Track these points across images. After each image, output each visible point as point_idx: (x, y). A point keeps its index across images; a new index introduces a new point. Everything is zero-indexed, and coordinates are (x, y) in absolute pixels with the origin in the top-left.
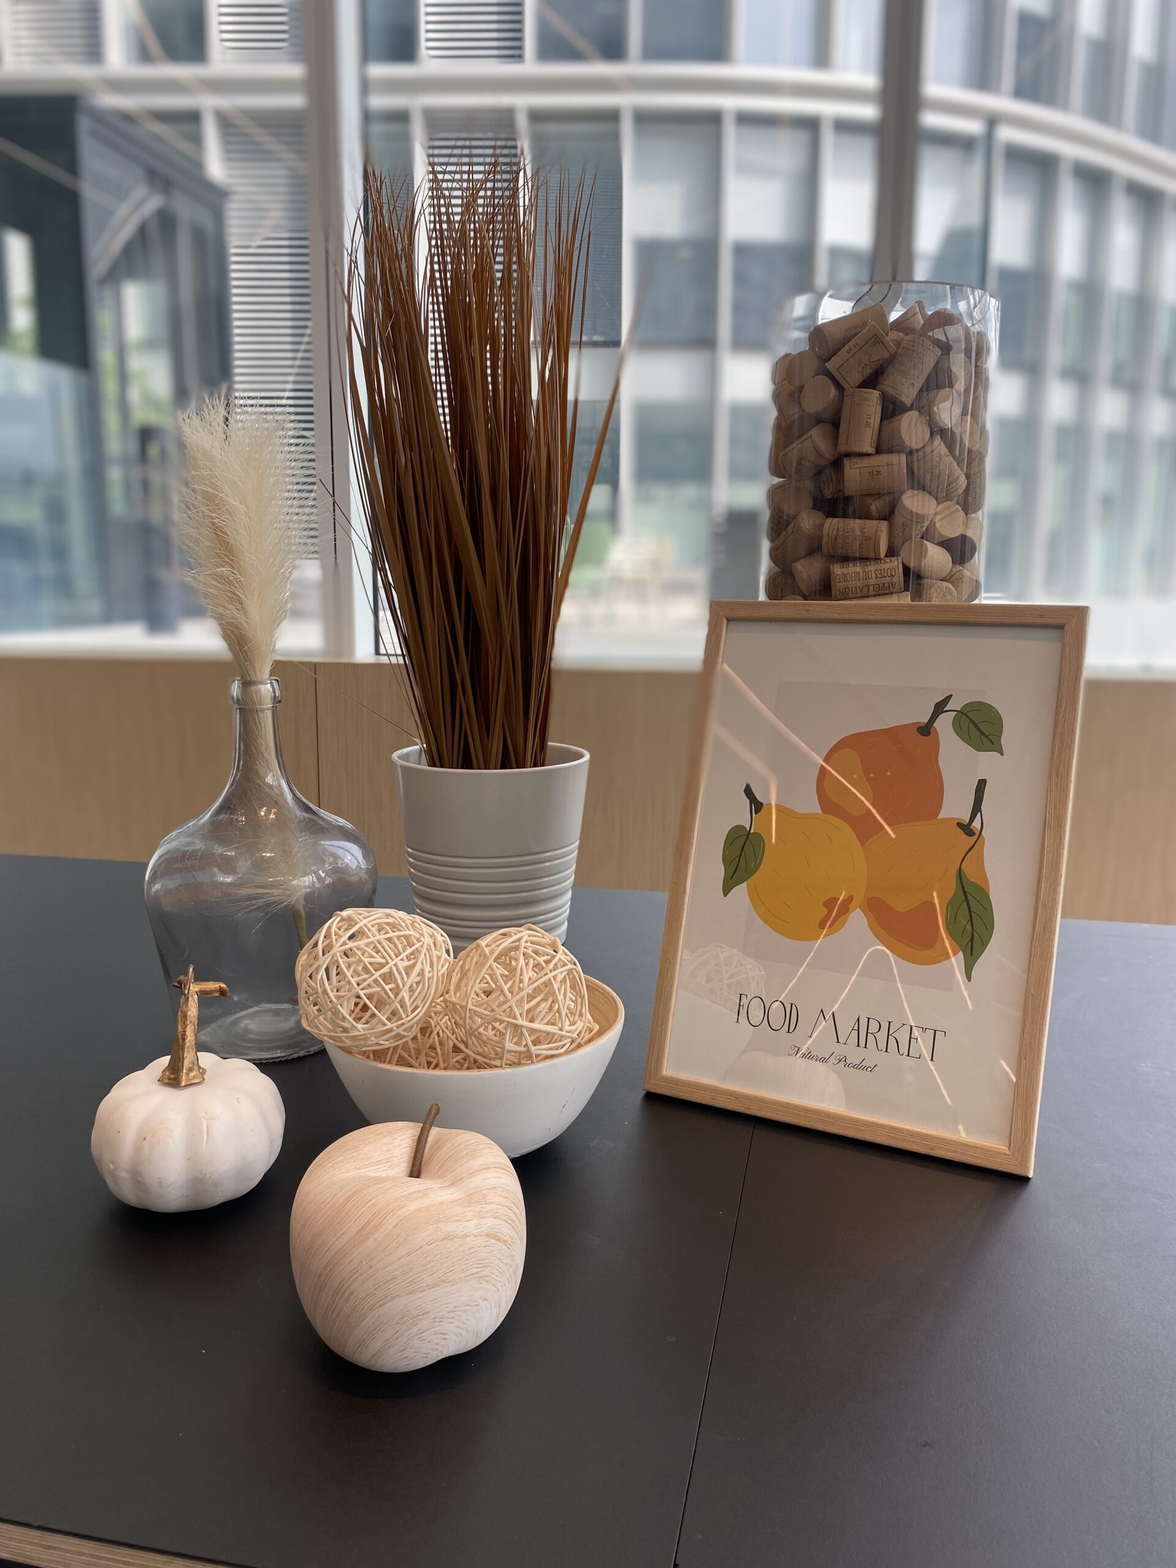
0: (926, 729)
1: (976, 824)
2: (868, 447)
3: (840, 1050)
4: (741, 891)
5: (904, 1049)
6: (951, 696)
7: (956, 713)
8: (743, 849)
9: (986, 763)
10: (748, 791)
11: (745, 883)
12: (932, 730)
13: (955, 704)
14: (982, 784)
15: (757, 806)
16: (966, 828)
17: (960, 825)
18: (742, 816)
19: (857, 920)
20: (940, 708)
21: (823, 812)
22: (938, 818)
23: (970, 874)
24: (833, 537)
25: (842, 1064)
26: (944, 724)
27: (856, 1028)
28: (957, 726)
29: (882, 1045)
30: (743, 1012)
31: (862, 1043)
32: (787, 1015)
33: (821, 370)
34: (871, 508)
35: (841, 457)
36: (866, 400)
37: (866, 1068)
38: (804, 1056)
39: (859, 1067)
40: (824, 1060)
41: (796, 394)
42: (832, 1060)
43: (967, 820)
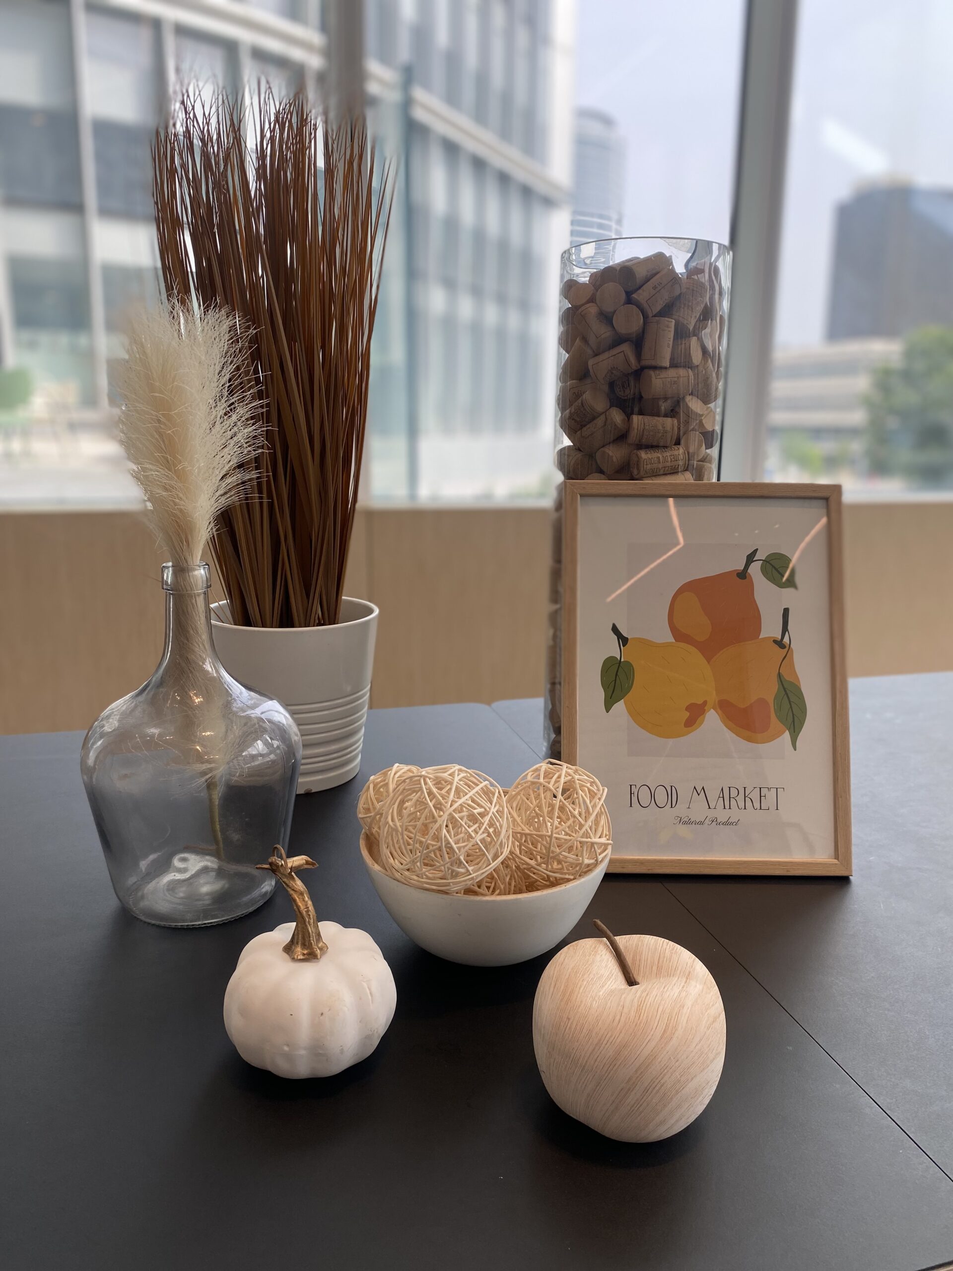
0: (743, 575)
1: (786, 640)
2: (668, 365)
3: (711, 814)
4: (620, 707)
5: (757, 805)
6: (757, 549)
7: (762, 561)
8: (616, 674)
9: (787, 597)
10: (615, 629)
11: (623, 700)
12: (747, 575)
13: (761, 555)
14: (786, 611)
15: (623, 640)
16: (780, 644)
17: (775, 641)
18: (613, 649)
19: (712, 719)
20: (750, 559)
21: (676, 641)
22: (760, 637)
23: (787, 676)
25: (714, 823)
26: (755, 570)
27: (721, 796)
28: (764, 571)
29: (742, 805)
30: (634, 799)
31: (727, 806)
32: (669, 795)
33: (629, 301)
34: (663, 408)
35: (643, 368)
36: (668, 327)
37: (732, 824)
38: (685, 823)
39: (727, 823)
40: (701, 823)
41: (607, 318)
42: (707, 822)
43: (780, 637)
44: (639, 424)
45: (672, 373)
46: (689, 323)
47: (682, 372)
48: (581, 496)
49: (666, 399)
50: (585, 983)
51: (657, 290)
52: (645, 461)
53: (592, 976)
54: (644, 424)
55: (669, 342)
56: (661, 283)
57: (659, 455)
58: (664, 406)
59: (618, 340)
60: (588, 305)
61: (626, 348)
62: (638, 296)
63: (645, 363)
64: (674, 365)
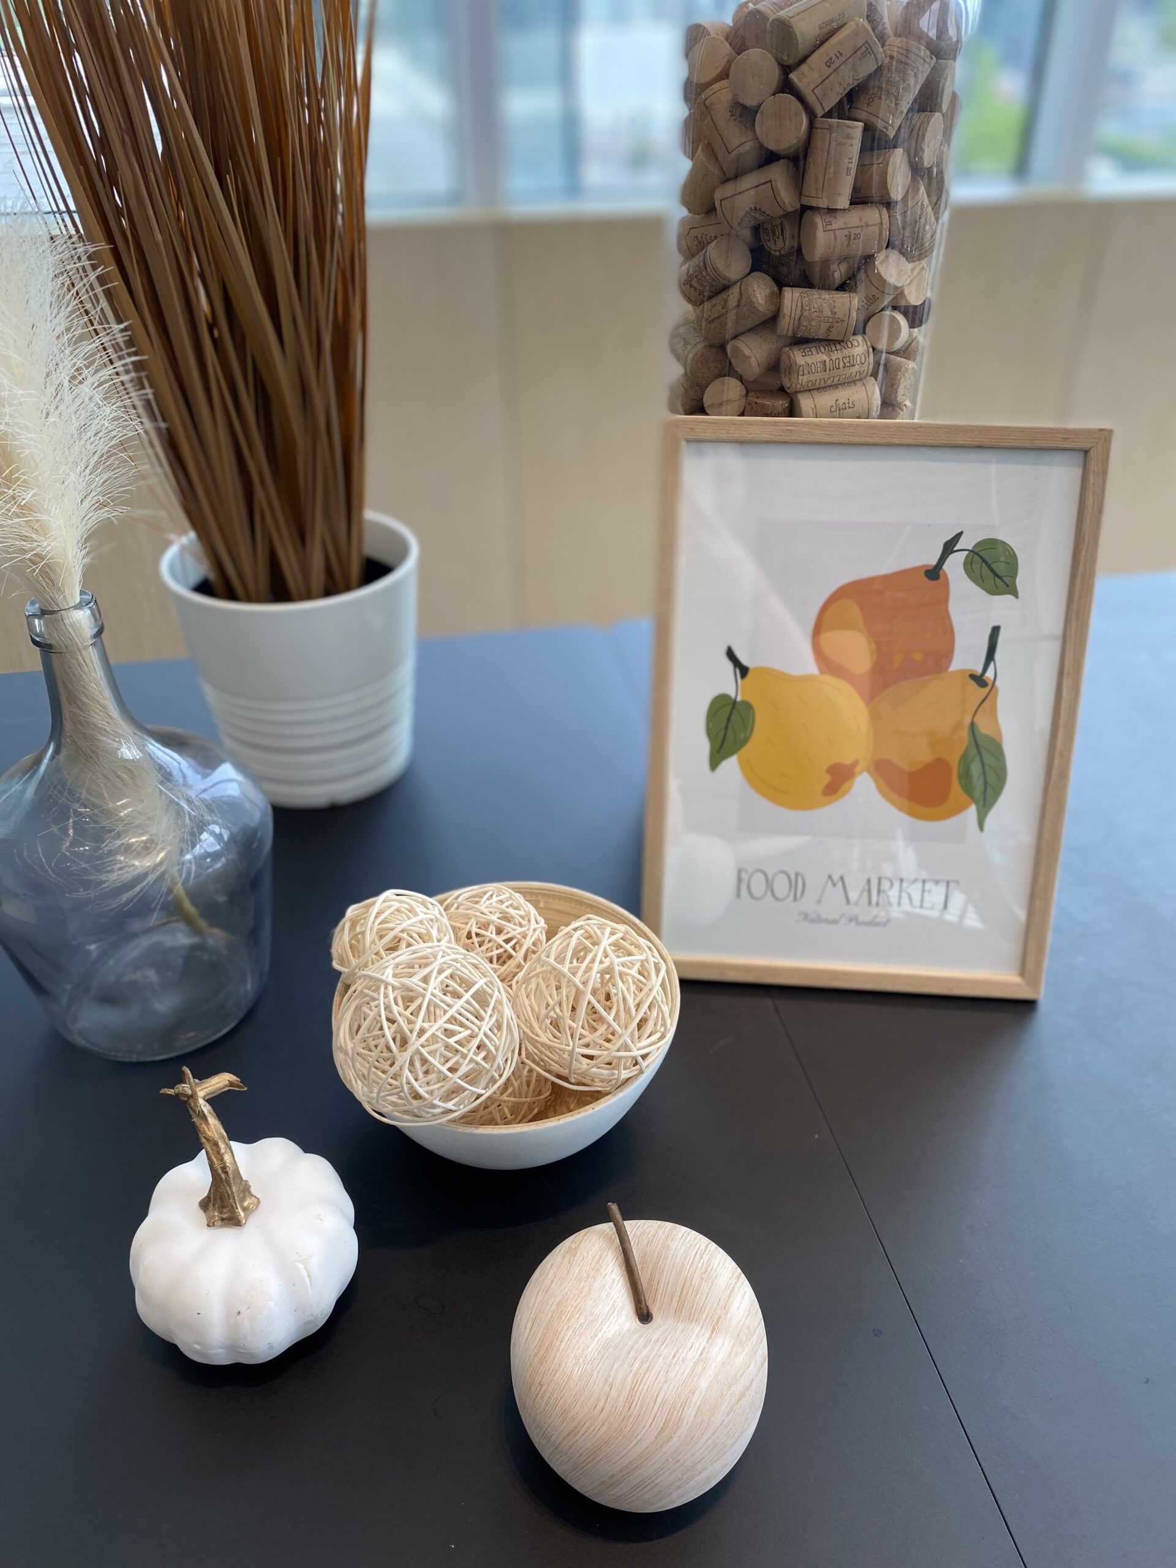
0: (934, 573)
1: (990, 674)
2: (843, 202)
3: (850, 911)
4: (731, 765)
5: (917, 902)
6: (961, 534)
7: (967, 552)
8: (729, 720)
9: (1000, 608)
10: (731, 654)
11: (736, 755)
12: (941, 573)
13: (966, 543)
14: (996, 631)
15: (743, 670)
16: (979, 680)
17: (973, 677)
18: (726, 683)
19: (864, 786)
20: (949, 548)
21: (822, 672)
22: (949, 670)
23: (984, 727)
24: (797, 318)
25: (853, 923)
26: (955, 566)
27: (867, 888)
28: (968, 565)
29: (895, 901)
30: (744, 887)
32: (792, 885)
33: (786, 86)
34: (837, 275)
35: (805, 209)
36: (849, 137)
37: (878, 924)
38: (813, 921)
39: (871, 924)
40: (835, 922)
41: (746, 114)
42: (843, 921)
43: (980, 670)
44: (794, 307)
45: (854, 217)
46: (891, 122)
47: (871, 213)
48: (689, 441)
49: (839, 260)
50: (570, 1332)
51: (833, 67)
52: (801, 368)
53: (582, 1320)
54: (802, 307)
55: (850, 165)
56: (841, 55)
57: (824, 357)
58: (838, 273)
59: (769, 158)
60: (716, 86)
61: (777, 174)
62: (803, 78)
63: (806, 201)
64: (859, 199)
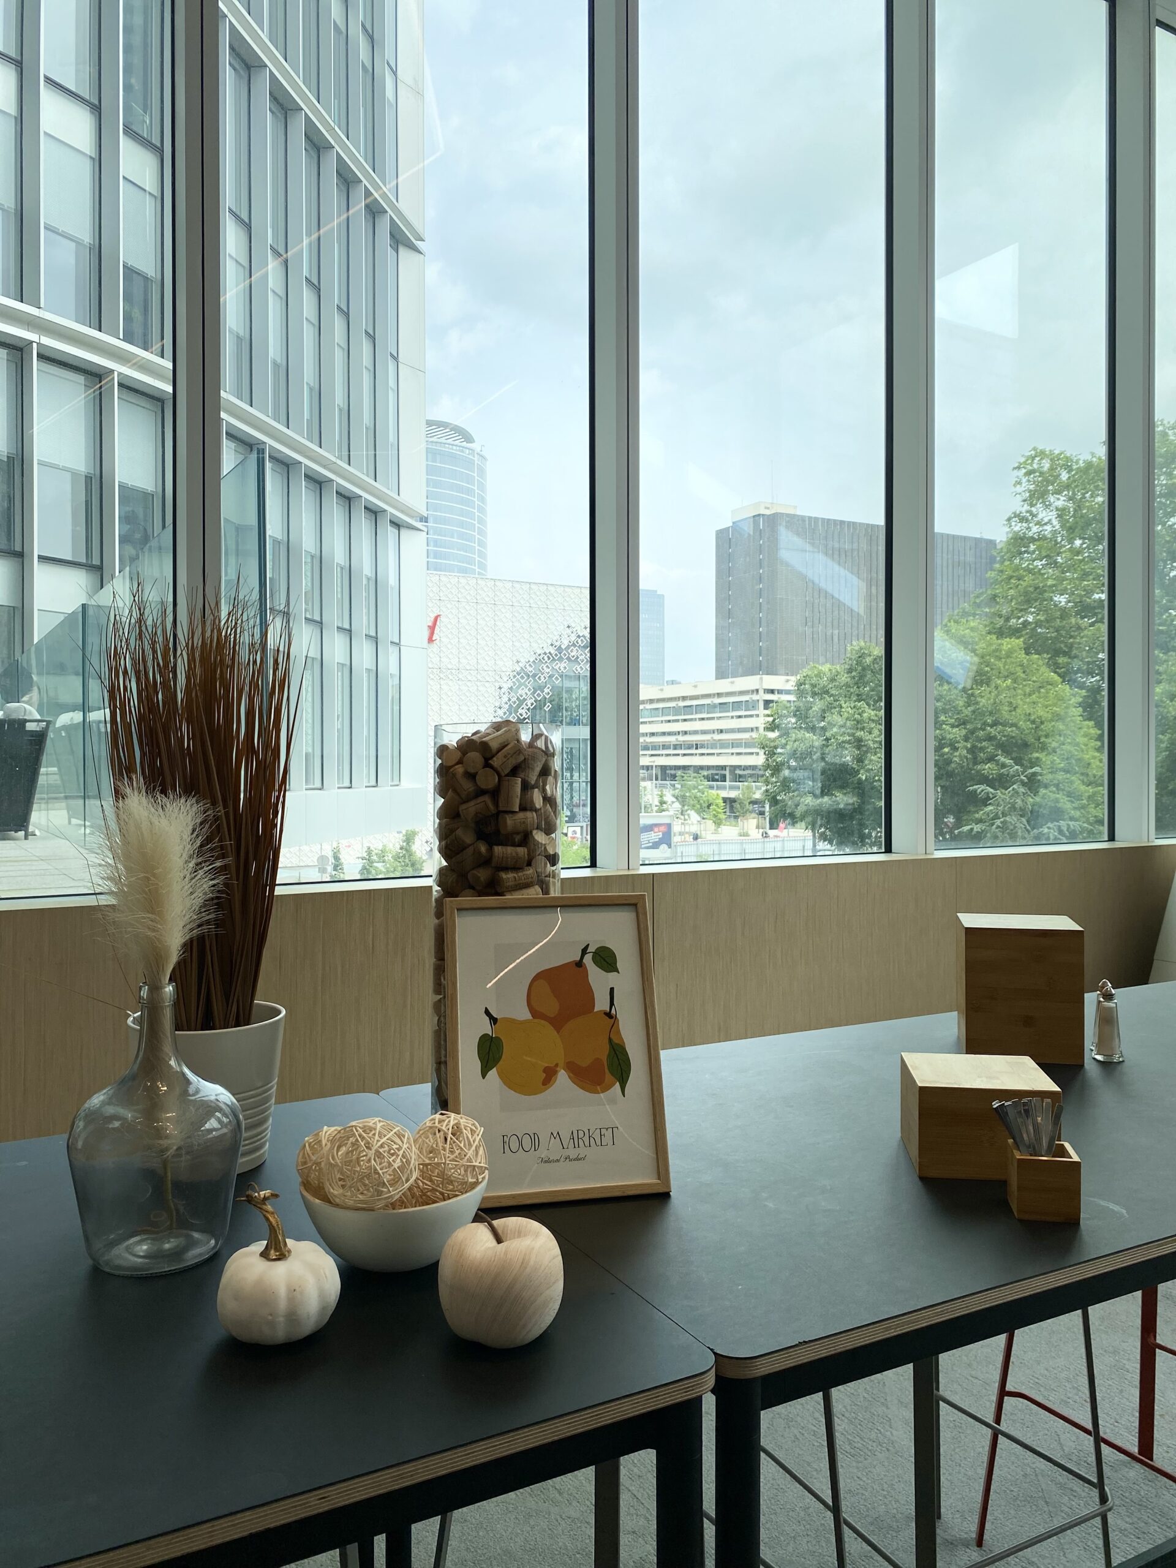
0: (579, 964)
1: (613, 1011)
2: (517, 810)
3: (566, 1153)
4: (493, 1073)
5: (598, 1143)
6: (588, 945)
7: (593, 953)
8: (489, 1048)
9: (612, 979)
10: (487, 1012)
11: (495, 1069)
12: (583, 964)
13: (591, 949)
14: (612, 990)
15: (494, 1020)
16: (609, 1015)
17: (606, 1013)
18: (486, 1028)
19: (562, 1077)
20: (584, 951)
21: (533, 1018)
22: (595, 1010)
23: (615, 1040)
24: (501, 858)
25: (568, 1160)
26: (588, 960)
27: (572, 1138)
28: (594, 959)
29: (587, 1143)
30: (507, 1147)
31: (576, 1145)
32: (533, 1141)
33: (487, 764)
34: (516, 840)
35: (499, 813)
36: (516, 783)
37: (580, 1159)
38: (546, 1162)
39: (577, 1159)
40: (558, 1161)
41: (471, 776)
42: (562, 1159)
43: (608, 1010)
44: (499, 854)
45: (521, 815)
46: (533, 778)
47: (529, 814)
48: (458, 910)
49: (518, 833)
51: (507, 758)
52: (505, 880)
53: (475, 1240)
54: (502, 854)
55: (518, 794)
56: (509, 754)
57: (515, 875)
58: (517, 838)
59: (481, 792)
60: (456, 767)
61: (486, 798)
62: (496, 762)
63: (501, 809)
64: (523, 808)
